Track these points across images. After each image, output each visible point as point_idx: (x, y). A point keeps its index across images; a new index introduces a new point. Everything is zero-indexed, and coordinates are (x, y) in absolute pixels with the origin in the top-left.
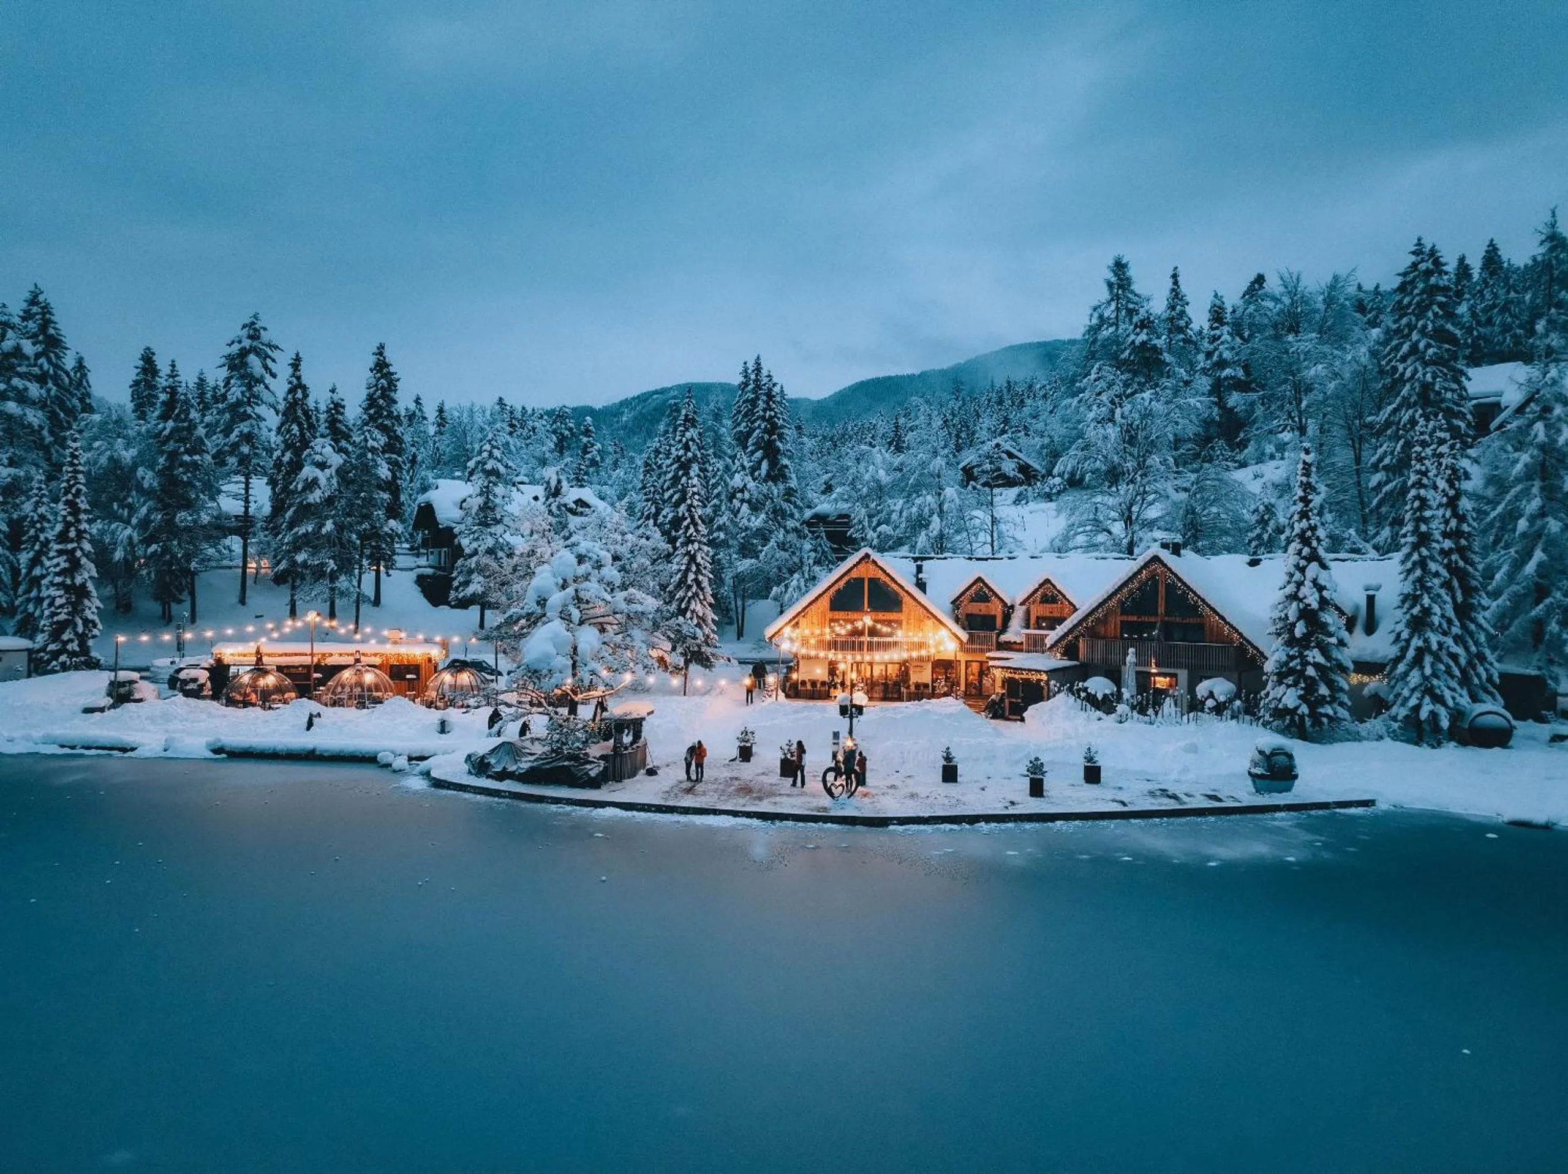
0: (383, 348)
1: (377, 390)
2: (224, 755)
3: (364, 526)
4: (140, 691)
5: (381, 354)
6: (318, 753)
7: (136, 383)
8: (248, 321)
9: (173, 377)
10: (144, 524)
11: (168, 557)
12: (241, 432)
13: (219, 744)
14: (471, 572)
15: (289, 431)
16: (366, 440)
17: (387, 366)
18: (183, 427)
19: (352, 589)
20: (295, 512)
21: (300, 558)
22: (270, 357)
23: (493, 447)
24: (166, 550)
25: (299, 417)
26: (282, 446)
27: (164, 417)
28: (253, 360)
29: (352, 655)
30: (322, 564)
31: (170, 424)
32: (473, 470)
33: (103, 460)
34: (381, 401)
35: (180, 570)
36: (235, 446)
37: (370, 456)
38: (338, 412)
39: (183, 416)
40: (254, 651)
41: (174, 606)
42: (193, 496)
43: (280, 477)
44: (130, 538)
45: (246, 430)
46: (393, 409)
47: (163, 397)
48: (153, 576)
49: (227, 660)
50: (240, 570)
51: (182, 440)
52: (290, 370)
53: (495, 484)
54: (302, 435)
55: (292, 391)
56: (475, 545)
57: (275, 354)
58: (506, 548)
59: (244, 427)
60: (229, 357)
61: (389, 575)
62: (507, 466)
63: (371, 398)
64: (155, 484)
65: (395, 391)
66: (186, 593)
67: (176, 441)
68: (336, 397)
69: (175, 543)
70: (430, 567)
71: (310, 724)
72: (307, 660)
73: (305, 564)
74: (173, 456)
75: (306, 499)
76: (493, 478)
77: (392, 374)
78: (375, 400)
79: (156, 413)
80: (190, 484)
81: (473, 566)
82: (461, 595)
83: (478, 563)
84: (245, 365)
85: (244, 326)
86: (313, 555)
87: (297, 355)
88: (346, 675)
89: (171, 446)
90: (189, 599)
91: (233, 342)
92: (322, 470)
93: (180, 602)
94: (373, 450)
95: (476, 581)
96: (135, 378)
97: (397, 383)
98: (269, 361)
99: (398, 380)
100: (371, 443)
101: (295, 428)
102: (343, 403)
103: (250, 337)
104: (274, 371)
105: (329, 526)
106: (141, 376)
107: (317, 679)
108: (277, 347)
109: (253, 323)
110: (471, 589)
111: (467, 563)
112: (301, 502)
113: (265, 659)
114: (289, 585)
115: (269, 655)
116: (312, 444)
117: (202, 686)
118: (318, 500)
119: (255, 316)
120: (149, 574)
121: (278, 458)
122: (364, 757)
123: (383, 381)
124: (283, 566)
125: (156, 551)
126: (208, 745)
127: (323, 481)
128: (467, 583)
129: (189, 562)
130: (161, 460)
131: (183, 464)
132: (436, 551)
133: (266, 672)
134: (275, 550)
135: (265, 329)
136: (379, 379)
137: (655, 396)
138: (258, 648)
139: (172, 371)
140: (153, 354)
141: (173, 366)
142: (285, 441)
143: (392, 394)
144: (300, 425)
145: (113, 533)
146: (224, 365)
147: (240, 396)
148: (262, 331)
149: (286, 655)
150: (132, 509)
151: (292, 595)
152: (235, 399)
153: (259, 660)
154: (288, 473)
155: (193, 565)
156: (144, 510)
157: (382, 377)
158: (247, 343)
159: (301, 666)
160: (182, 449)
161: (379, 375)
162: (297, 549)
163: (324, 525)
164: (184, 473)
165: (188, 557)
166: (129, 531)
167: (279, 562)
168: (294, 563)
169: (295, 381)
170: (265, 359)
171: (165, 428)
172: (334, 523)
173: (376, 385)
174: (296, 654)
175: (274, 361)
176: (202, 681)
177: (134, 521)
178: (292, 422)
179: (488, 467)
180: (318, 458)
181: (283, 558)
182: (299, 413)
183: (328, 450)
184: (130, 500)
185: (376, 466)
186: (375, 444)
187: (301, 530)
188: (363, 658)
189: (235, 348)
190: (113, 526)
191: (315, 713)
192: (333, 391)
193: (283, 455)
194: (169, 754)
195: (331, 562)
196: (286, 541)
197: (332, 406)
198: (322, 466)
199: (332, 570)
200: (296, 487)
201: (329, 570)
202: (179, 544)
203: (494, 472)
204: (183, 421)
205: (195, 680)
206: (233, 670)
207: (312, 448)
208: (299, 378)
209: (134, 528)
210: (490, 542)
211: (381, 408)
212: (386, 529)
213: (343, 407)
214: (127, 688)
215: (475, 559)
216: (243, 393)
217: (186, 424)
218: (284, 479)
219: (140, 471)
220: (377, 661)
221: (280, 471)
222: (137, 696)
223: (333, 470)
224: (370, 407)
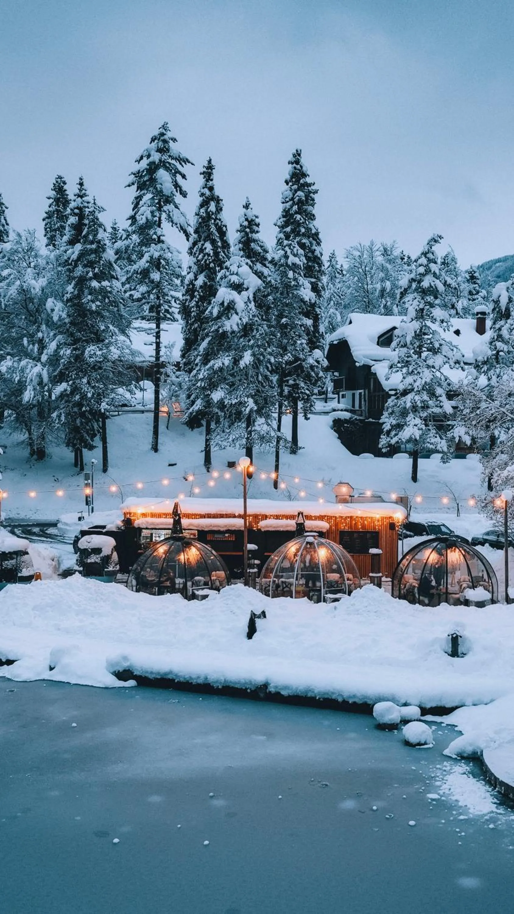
0: (299, 155)
1: (294, 204)
2: (132, 683)
3: (286, 358)
4: (30, 565)
5: (297, 162)
6: (272, 689)
7: (49, 215)
8: (156, 132)
9: (82, 197)
10: (54, 360)
11: (78, 397)
12: (151, 257)
13: (125, 665)
14: (404, 413)
15: (202, 250)
16: (287, 257)
17: (304, 175)
18: (91, 250)
19: (273, 434)
20: (209, 343)
21: (217, 396)
22: (180, 173)
23: (430, 261)
24: (75, 389)
25: (212, 233)
26: (195, 268)
27: (72, 242)
28: (162, 175)
29: (292, 517)
30: (240, 403)
31: (78, 247)
32: (406, 290)
33: (13, 291)
34: (298, 217)
35: (90, 412)
36: (145, 273)
37: (291, 274)
38: (253, 231)
39: (91, 237)
40: (171, 511)
41: (85, 451)
42: (103, 328)
43: (193, 303)
44: (40, 376)
45: (156, 255)
46: (311, 226)
47: (73, 220)
48: (63, 418)
49: (138, 522)
50: (152, 415)
51: (91, 264)
52: (201, 180)
53: (432, 305)
54: (216, 254)
55: (205, 204)
56: (410, 379)
57: (185, 169)
58: (445, 384)
59: (154, 251)
60: (138, 174)
61: (307, 419)
62: (445, 284)
63: (287, 214)
64: (64, 315)
65: (313, 205)
66: (97, 439)
67: (85, 266)
68: (250, 214)
69: (85, 380)
70: (346, 410)
71: (252, 631)
72: (239, 523)
73: (221, 405)
74: (82, 282)
75: (222, 326)
76: (430, 299)
77: (309, 185)
78: (292, 215)
79: (65, 238)
80: (98, 313)
81: (409, 405)
82: (393, 441)
83: (414, 403)
84: (153, 181)
85: (153, 140)
86: (230, 393)
87: (210, 161)
88: (292, 547)
89: (79, 271)
90: (100, 445)
91: (142, 158)
92: (239, 293)
93: (91, 448)
94: (294, 267)
95: (412, 423)
96: (47, 209)
97: (315, 196)
98: (179, 177)
99: (316, 192)
100: (292, 259)
101: (208, 246)
102: (257, 220)
103: (159, 150)
104: (184, 189)
105: (247, 358)
106: (54, 208)
107: (250, 551)
108: (186, 161)
109: (162, 134)
110: (407, 433)
111: (401, 402)
112: (217, 331)
113: (185, 522)
114: (204, 429)
115: (188, 516)
116: (228, 264)
117: (107, 559)
118: (235, 328)
119: (165, 127)
120: (59, 416)
121: (191, 283)
122: (345, 702)
123: (300, 193)
124: (198, 405)
125: (66, 390)
126: (110, 664)
127: (240, 305)
128: (399, 427)
129: (99, 402)
130: (70, 288)
131: (92, 291)
132: (349, 394)
133: (187, 544)
134: (189, 389)
135: (174, 140)
136: (296, 191)
137: (498, 264)
138: (176, 506)
139: (80, 190)
140: (65, 183)
141: (81, 184)
142: (198, 262)
143: (310, 208)
144: (213, 242)
145: (23, 370)
146: (133, 184)
147: (150, 217)
148: (171, 143)
149: (209, 516)
150: (42, 346)
151: (207, 440)
152: (144, 221)
153: (177, 523)
154: (202, 299)
155: (104, 406)
156: (53, 346)
157: (299, 189)
158: (156, 157)
159: (228, 531)
160: (91, 274)
161: (295, 187)
162: (213, 386)
163: (241, 357)
164: (93, 301)
165: (99, 397)
166: (39, 368)
167: (193, 403)
168: (208, 403)
169: (208, 193)
170: (174, 175)
171: (73, 253)
172: (253, 355)
173: (292, 199)
174: (222, 516)
175: (184, 177)
176: (106, 551)
177: (44, 358)
178: (205, 241)
179: (425, 284)
180: (235, 279)
181: (197, 397)
182: (213, 229)
183: (245, 269)
184: (40, 335)
185: (298, 286)
186: (296, 260)
187: (217, 363)
188: (308, 523)
189: (144, 163)
190: (23, 363)
191: (258, 612)
192: (247, 207)
193: (196, 279)
194: (56, 676)
195: (251, 401)
196: (201, 376)
197: (246, 223)
198: (238, 288)
199: (251, 411)
200: (211, 313)
201: (248, 410)
202: (89, 383)
203: (433, 291)
204: (92, 243)
205: (97, 551)
206: (145, 533)
207: (227, 268)
208: (211, 189)
209: (44, 365)
210: (427, 376)
211: (299, 224)
212: (311, 361)
213: (258, 225)
214: (13, 562)
215: (409, 397)
216: (152, 212)
217: (94, 246)
218: (197, 306)
219: (50, 303)
220: (324, 525)
221: (192, 297)
222: (25, 573)
223: (250, 293)
224: (286, 224)
